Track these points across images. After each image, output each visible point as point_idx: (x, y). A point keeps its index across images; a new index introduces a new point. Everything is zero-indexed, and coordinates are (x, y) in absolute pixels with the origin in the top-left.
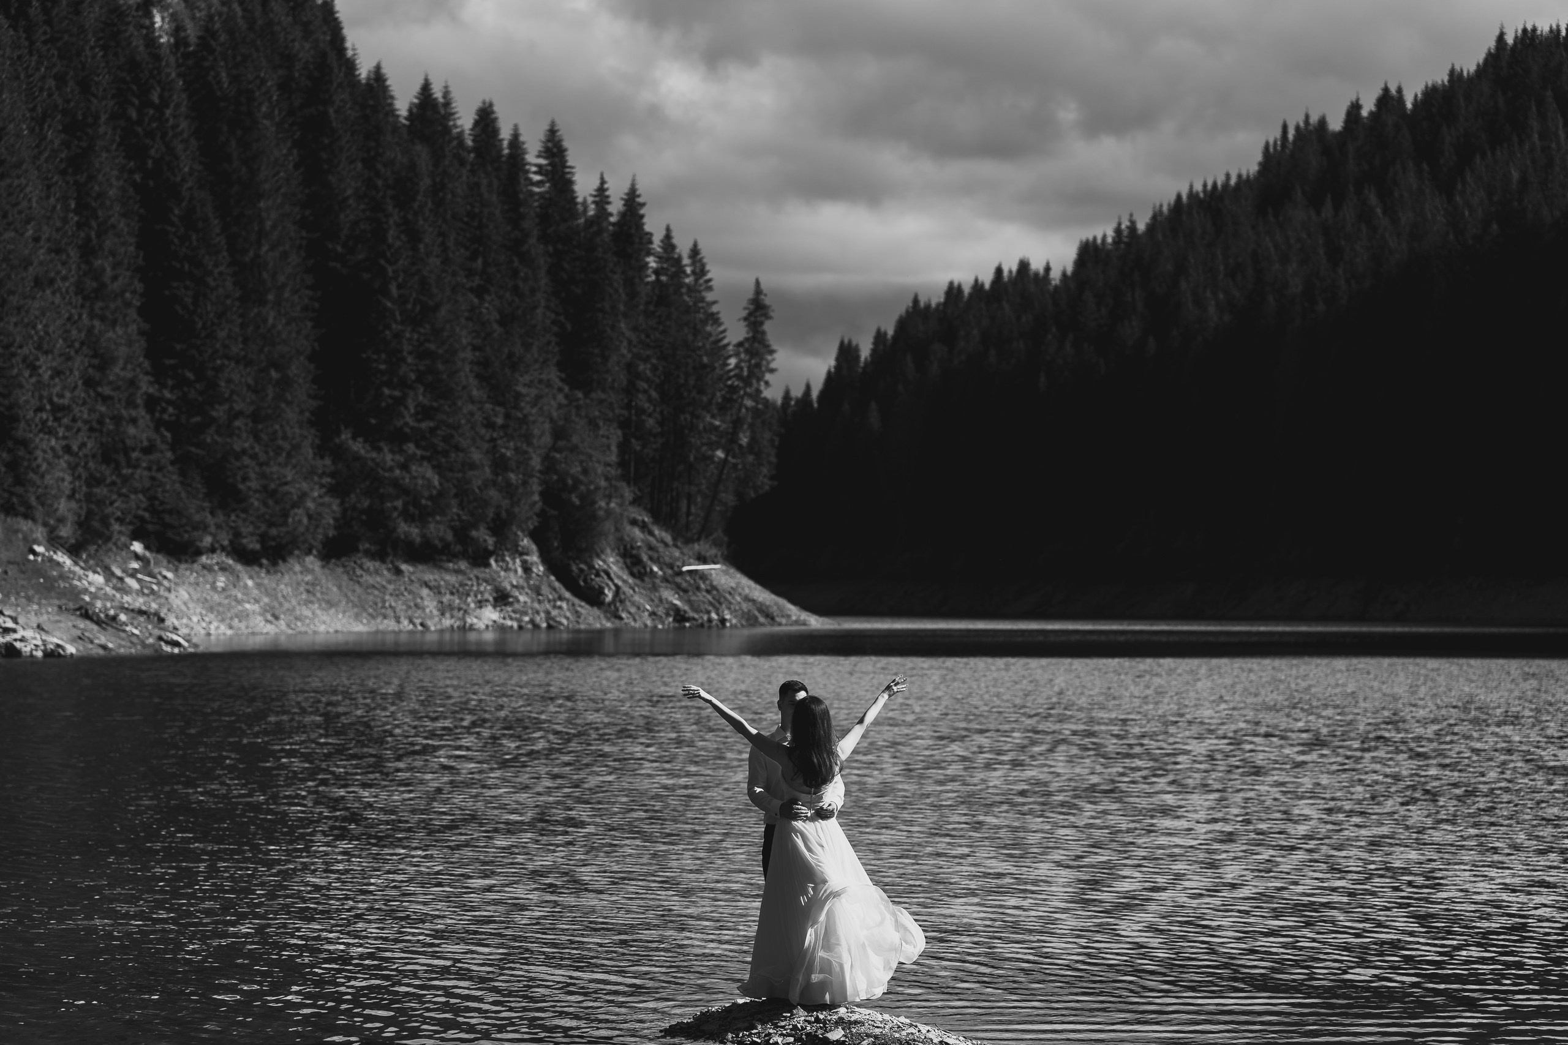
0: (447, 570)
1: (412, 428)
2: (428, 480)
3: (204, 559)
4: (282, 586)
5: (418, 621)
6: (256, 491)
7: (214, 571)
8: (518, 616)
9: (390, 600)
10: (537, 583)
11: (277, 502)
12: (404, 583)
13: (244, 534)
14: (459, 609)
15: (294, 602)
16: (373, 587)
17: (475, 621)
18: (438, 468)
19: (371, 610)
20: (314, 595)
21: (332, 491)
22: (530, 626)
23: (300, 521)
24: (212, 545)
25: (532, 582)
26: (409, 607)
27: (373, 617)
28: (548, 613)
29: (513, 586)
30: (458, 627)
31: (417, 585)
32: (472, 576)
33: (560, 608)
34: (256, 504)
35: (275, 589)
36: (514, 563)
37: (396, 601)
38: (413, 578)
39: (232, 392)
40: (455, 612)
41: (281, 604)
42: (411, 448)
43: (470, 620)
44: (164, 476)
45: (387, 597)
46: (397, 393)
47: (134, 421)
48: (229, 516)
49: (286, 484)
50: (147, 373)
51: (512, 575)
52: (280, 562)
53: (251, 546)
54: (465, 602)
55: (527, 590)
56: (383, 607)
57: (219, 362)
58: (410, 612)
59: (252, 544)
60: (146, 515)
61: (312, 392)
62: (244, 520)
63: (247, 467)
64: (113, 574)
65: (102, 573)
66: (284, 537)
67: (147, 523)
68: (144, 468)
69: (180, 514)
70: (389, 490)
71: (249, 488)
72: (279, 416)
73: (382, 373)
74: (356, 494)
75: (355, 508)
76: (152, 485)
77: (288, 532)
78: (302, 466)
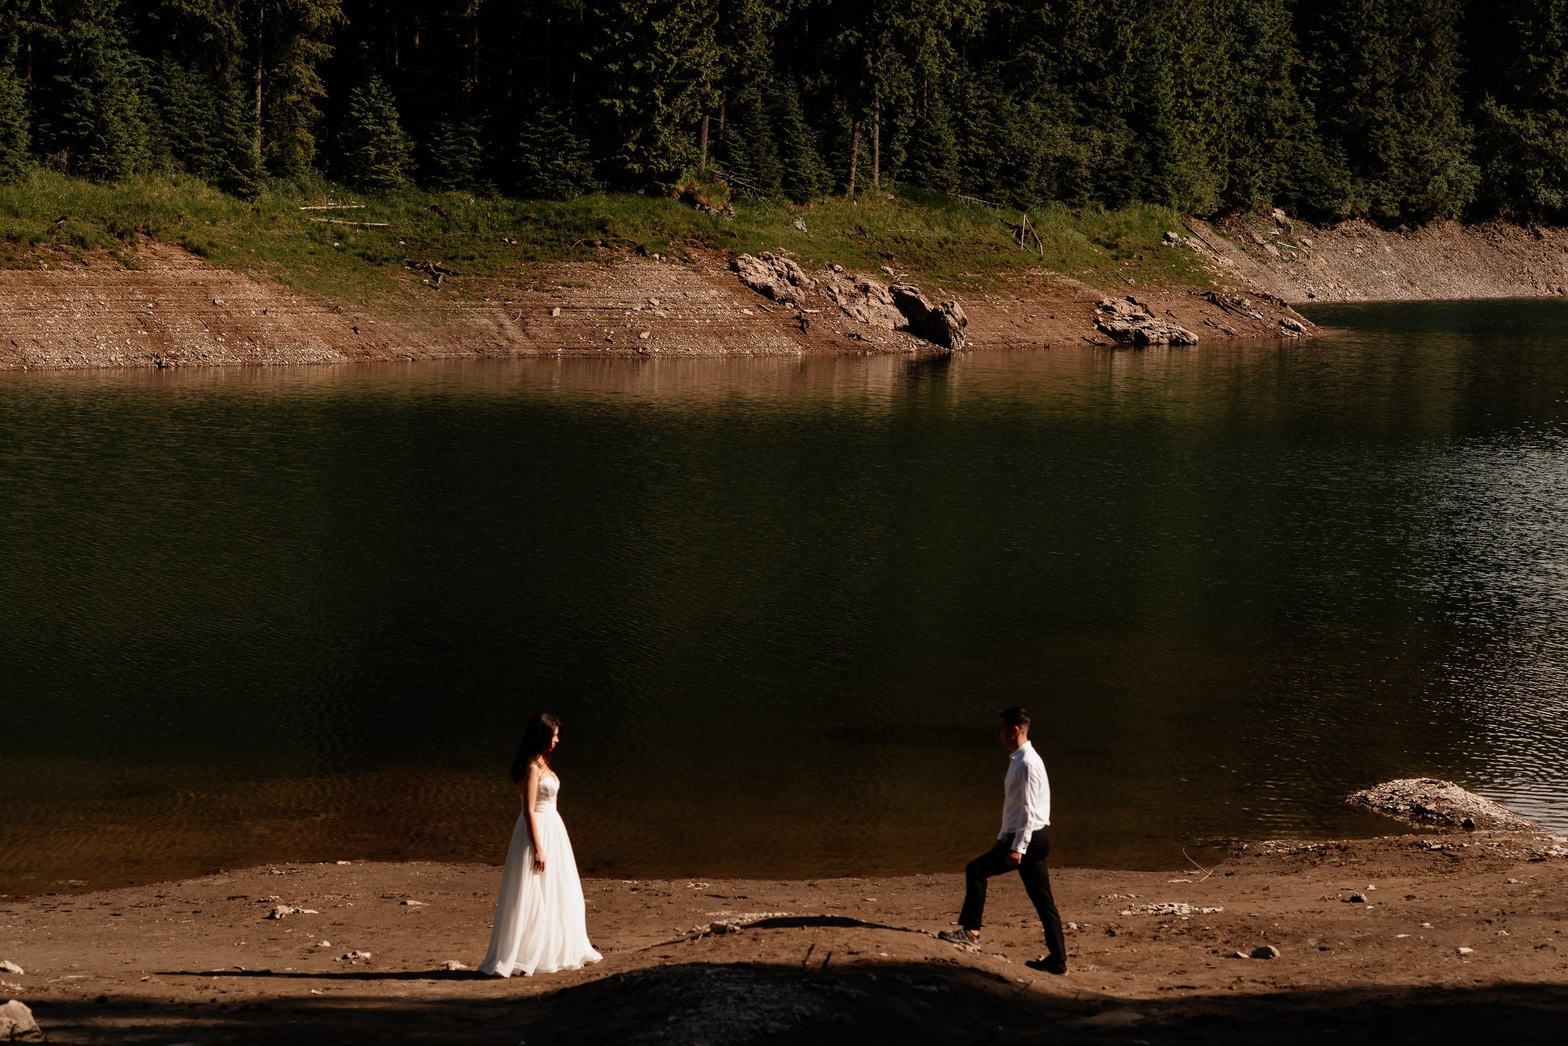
1: (1556, 95)
3: (1343, 226)
4: (1420, 252)
5: (1555, 287)
7: (1353, 237)
9: (1528, 265)
11: (1417, 170)
12: (1544, 248)
13: (1383, 201)
15: (1431, 268)
16: (1512, 251)
19: (1508, 276)
20: (1452, 261)
21: (1474, 158)
23: (1439, 188)
24: (1351, 212)
26: (1548, 273)
27: (1510, 282)
31: (1556, 249)
34: (1396, 171)
35: (1412, 255)
37: (1534, 267)
38: (1552, 242)
39: (1376, 63)
41: (1418, 270)
42: (1554, 114)
44: (1307, 144)
45: (1525, 262)
46: (1542, 60)
47: (1277, 93)
48: (1368, 183)
49: (1427, 152)
50: (1294, 45)
52: (1420, 227)
56: (1521, 272)
57: (1363, 33)
58: (1547, 278)
59: (1392, 211)
60: (1289, 183)
61: (1457, 59)
62: (1384, 188)
63: (1388, 136)
64: (1254, 241)
65: (1243, 240)
66: (1423, 204)
67: (1288, 189)
68: (1287, 138)
69: (1321, 182)
70: (1531, 157)
71: (1389, 157)
72: (1423, 85)
73: (1527, 38)
74: (1498, 160)
75: (1496, 174)
76: (1294, 154)
77: (1427, 199)
78: (1444, 134)
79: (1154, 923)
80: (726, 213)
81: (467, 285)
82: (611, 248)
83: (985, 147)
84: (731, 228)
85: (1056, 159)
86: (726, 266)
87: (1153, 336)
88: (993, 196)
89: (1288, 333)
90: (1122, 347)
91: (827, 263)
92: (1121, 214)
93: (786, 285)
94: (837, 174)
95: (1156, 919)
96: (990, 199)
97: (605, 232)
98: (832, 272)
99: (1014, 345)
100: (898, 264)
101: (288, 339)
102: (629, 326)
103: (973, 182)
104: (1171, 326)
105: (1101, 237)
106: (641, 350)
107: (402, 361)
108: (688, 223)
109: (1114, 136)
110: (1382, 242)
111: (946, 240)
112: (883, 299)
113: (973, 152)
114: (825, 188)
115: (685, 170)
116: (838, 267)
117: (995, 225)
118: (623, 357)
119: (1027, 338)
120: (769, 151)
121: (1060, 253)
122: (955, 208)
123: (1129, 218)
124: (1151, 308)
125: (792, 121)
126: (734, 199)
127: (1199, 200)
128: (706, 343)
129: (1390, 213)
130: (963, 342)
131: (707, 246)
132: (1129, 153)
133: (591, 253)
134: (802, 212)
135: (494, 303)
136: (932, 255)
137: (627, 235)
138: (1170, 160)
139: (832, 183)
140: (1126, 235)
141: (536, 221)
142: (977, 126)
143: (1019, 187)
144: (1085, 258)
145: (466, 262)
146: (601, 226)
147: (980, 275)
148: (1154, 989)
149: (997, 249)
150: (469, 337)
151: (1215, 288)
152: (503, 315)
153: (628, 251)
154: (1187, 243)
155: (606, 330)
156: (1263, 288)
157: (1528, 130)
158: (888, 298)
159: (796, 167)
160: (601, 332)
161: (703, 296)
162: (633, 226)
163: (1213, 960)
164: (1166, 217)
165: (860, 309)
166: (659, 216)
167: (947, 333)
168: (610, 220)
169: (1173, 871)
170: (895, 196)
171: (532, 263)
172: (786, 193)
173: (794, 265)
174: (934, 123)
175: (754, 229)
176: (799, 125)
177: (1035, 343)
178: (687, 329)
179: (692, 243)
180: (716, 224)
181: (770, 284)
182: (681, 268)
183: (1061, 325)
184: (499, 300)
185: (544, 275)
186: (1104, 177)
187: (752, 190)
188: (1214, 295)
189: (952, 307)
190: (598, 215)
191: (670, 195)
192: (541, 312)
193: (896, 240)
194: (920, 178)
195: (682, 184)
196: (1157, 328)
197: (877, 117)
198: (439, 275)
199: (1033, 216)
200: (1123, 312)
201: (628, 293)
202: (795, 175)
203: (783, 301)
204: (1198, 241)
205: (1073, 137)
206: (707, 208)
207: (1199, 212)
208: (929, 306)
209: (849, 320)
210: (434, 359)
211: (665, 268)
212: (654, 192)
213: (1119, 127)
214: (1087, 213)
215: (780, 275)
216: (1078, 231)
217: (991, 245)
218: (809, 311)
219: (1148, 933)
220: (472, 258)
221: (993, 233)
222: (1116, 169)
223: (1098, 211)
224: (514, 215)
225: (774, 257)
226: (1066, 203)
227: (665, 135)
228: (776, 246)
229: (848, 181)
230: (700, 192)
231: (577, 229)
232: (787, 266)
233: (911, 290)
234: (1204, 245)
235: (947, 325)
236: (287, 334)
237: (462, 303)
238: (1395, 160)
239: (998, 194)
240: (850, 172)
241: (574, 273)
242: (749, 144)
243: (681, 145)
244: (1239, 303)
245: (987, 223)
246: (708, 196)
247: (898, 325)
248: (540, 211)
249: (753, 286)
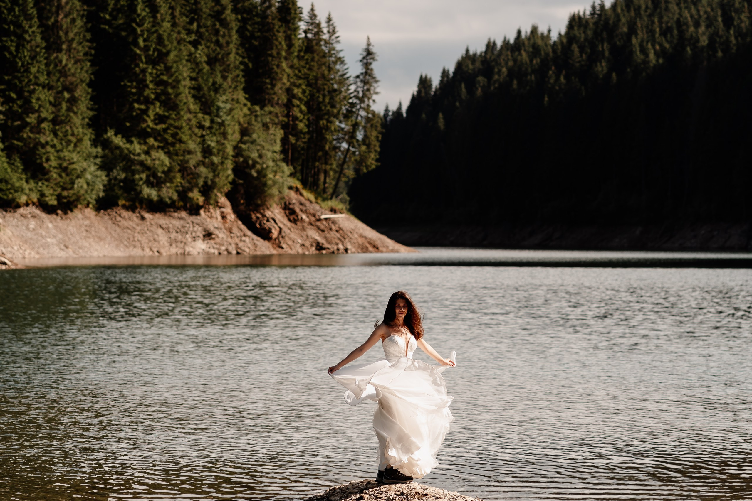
0: (174, 217)
1: (152, 129)
2: (163, 162)
3: (21, 210)
4: (71, 228)
5: (155, 250)
6: (55, 168)
7: (28, 218)
8: (218, 246)
9: (138, 236)
10: (230, 226)
11: (67, 175)
12: (147, 225)
13: (47, 195)
14: (181, 242)
15: (78, 237)
16: (128, 228)
17: (191, 249)
18: (168, 154)
19: (126, 243)
20: (90, 233)
21: (101, 168)
22: (226, 253)
23: (82, 187)
24: (27, 202)
25: (227, 225)
26: (150, 241)
27: (127, 247)
28: (237, 244)
29: (215, 228)
30: (181, 254)
31: (155, 227)
32: (189, 221)
33: (244, 241)
34: (55, 176)
35: (66, 229)
36: (216, 213)
37: (141, 237)
38: (152, 222)
39: (40, 106)
40: (179, 244)
41: (70, 239)
42: (151, 141)
43: (188, 249)
45: (136, 234)
46: (143, 107)
48: (37, 183)
49: (73, 163)
51: (214, 220)
52: (69, 212)
53: (51, 203)
54: (185, 238)
55: (224, 230)
56: (134, 241)
57: (32, 87)
58: (150, 244)
61: (89, 106)
63: (49, 153)
66: (71, 197)
71: (50, 166)
72: (69, 121)
73: (134, 94)
74: (117, 170)
75: (116, 179)
77: (74, 194)
78: (83, 152)
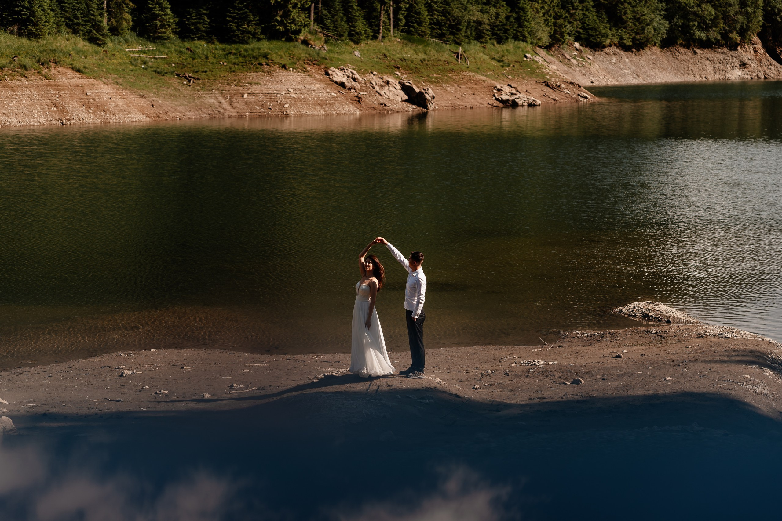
59: (629, 43)
60: (581, 31)
62: (625, 32)
63: (626, 8)
64: (566, 57)
65: (561, 57)
66: (643, 39)
67: (581, 34)
68: (580, 10)
69: (596, 30)
70: (692, 17)
71: (627, 18)
74: (677, 18)
75: (676, 25)
76: (584, 17)
77: (645, 37)
78: (652, 6)
79: (527, 370)
80: (323, 49)
81: (204, 84)
82: (270, 66)
83: (441, 16)
84: (326, 56)
85: (474, 22)
86: (323, 73)
87: (520, 102)
88: (445, 39)
89: (582, 99)
90: (505, 107)
91: (370, 71)
92: (505, 46)
93: (351, 81)
94: (373, 30)
95: (527, 368)
96: (444, 40)
97: (267, 58)
98: (372, 75)
99: (456, 107)
100: (402, 71)
101: (121, 111)
102: (279, 102)
103: (436, 33)
104: (529, 97)
105: (496, 57)
106: (285, 113)
107: (175, 120)
108: (306, 53)
109: (500, 10)
110: (624, 57)
111: (424, 60)
112: (396, 87)
113: (436, 19)
114: (368, 37)
115: (303, 29)
116: (375, 73)
117: (447, 52)
118: (277, 116)
119: (463, 104)
120: (342, 20)
121: (477, 64)
122: (428, 45)
123: (508, 48)
124: (519, 89)
125: (352, 6)
126: (326, 42)
127: (540, 39)
128: (315, 109)
129: (628, 44)
130: (433, 107)
131: (314, 64)
132: (508, 18)
133: (261, 68)
134: (357, 48)
135: (217, 92)
136: (418, 66)
137: (277, 60)
138: (526, 21)
139: (371, 34)
140: (507, 56)
141: (235, 54)
142: (437, 7)
143: (458, 34)
144: (488, 67)
145: (203, 74)
146: (265, 56)
147: (440, 76)
148: (527, 399)
149: (448, 63)
150: (205, 108)
151: (548, 80)
152: (221, 98)
153: (278, 67)
154: (535, 59)
155: (268, 104)
156: (570, 79)
157: (690, 4)
158: (398, 87)
159: (355, 27)
160: (266, 105)
161: (313, 87)
162: (280, 55)
163: (553, 385)
164: (525, 47)
165: (386, 92)
166: (292, 51)
167: (426, 103)
168: (269, 53)
169: (534, 345)
170: (401, 40)
171: (234, 73)
172: (350, 39)
173: (354, 72)
174: (418, 6)
175: (336, 56)
176: (355, 7)
177: (466, 106)
178: (306, 102)
179: (308, 63)
180: (318, 54)
181: (344, 81)
182: (303, 74)
183: (478, 98)
184: (219, 91)
185: (240, 79)
186: (496, 29)
187: (334, 38)
188: (548, 83)
189: (428, 90)
190: (264, 51)
191: (297, 41)
192: (238, 96)
193: (401, 60)
194: (411, 31)
195: (302, 36)
196: (522, 98)
197: (391, 3)
198: (191, 80)
199: (464, 48)
200: (506, 91)
201: (278, 87)
202: (354, 31)
203: (350, 89)
204: (540, 58)
205: (481, 11)
206: (314, 46)
207: (540, 45)
208: (417, 90)
209: (380, 97)
210: (189, 118)
211: (295, 75)
212: (289, 40)
213: (503, 6)
214: (489, 46)
215: (348, 77)
216: (485, 54)
217: (445, 61)
218: (362, 93)
219: (524, 374)
220: (206, 72)
221: (446, 56)
222: (502, 25)
223: (494, 45)
224: (225, 51)
225: (345, 69)
226: (479, 41)
227: (294, 13)
228: (346, 64)
229: (379, 33)
230: (310, 39)
231: (254, 57)
232: (352, 72)
233: (409, 83)
234: (543, 60)
235: (426, 99)
236: (121, 108)
237: (202, 92)
238: (630, 19)
239: (448, 38)
240: (379, 29)
241: (253, 78)
242: (333, 17)
243: (302, 18)
244: (559, 86)
245: (443, 51)
246: (314, 41)
247: (403, 99)
248: (237, 49)
249: (336, 82)
